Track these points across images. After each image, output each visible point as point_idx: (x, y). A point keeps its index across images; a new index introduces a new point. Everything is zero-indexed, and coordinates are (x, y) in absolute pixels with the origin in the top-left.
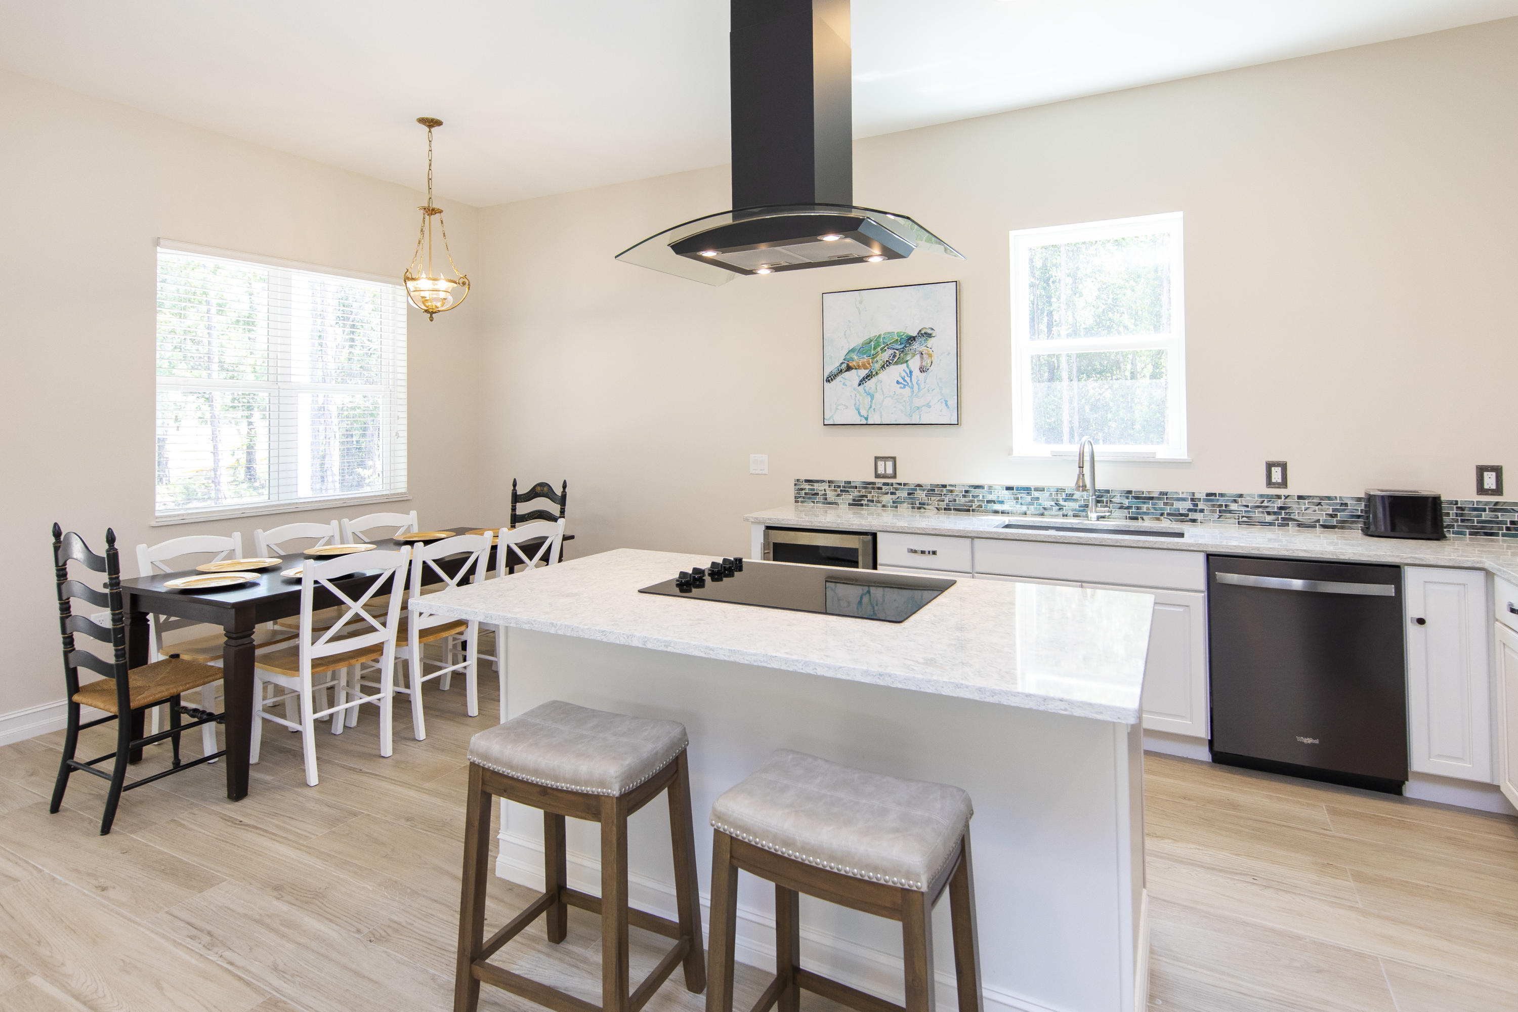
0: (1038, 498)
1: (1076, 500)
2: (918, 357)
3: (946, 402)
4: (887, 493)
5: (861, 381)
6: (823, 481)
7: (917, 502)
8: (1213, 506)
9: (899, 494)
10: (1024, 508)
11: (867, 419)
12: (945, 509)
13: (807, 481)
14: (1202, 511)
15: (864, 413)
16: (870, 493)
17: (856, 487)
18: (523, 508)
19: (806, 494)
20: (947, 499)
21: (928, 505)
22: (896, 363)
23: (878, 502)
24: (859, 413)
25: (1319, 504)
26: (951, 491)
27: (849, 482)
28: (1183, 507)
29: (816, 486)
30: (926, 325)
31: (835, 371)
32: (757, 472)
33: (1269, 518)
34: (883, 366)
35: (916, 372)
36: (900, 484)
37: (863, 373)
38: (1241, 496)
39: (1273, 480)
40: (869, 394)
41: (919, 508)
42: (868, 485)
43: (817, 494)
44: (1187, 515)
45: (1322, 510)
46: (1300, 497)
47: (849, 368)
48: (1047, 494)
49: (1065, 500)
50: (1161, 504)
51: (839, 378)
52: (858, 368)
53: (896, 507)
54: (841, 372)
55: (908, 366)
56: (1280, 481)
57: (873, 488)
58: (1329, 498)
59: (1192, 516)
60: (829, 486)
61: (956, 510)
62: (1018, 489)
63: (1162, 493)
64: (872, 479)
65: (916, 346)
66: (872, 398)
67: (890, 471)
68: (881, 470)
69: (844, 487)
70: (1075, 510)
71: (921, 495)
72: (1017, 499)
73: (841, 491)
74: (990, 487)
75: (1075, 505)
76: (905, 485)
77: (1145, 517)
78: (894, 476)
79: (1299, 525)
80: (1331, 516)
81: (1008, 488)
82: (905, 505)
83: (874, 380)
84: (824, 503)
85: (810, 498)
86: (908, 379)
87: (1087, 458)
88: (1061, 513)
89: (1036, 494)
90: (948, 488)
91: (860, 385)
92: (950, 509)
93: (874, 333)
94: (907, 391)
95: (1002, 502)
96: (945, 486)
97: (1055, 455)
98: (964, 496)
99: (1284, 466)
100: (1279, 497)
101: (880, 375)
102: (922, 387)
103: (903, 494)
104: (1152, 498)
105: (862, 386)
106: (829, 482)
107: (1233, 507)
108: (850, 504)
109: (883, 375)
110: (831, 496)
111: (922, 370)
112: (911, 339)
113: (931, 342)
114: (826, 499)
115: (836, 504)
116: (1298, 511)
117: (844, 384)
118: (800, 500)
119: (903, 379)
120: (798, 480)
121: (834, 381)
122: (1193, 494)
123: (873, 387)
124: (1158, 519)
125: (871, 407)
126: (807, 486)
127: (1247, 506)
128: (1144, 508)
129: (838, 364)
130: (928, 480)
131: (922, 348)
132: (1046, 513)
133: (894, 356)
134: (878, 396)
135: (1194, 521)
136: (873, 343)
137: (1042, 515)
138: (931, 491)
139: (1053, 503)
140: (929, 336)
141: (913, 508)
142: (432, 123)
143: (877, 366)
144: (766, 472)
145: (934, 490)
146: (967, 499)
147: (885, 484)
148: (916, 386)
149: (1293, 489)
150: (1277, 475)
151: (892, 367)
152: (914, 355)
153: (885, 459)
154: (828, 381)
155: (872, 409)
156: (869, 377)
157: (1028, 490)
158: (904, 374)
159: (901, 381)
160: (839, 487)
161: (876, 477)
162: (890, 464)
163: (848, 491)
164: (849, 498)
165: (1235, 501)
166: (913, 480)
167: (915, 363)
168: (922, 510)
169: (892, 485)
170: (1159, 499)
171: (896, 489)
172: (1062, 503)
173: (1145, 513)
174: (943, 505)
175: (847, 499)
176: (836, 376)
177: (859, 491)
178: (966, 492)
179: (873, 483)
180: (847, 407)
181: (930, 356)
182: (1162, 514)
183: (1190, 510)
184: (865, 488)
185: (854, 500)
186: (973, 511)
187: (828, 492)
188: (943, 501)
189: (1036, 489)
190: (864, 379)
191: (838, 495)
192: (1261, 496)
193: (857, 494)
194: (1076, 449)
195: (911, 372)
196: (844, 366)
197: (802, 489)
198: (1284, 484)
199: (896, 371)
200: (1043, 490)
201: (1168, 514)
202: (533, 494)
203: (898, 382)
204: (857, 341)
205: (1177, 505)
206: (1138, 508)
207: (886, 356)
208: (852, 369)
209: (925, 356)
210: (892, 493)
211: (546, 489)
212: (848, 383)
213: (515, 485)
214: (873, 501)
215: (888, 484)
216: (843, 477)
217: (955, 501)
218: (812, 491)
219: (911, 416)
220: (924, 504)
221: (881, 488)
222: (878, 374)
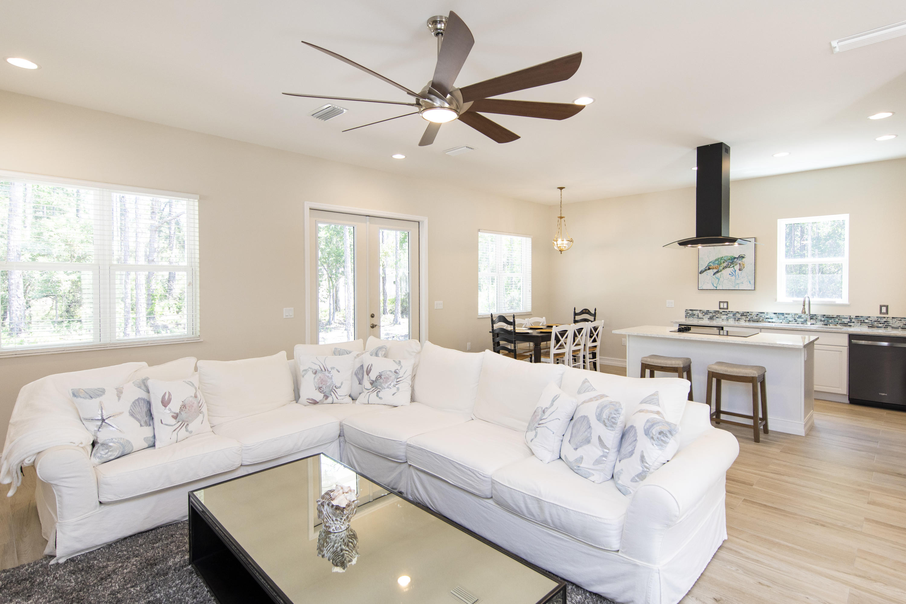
0: (787, 317)
1: (802, 318)
2: (738, 265)
3: (750, 282)
4: (724, 315)
5: (714, 273)
6: (697, 310)
7: (737, 318)
8: (858, 321)
9: (729, 315)
10: (781, 321)
11: (716, 287)
12: (748, 321)
13: (690, 310)
14: (854, 322)
15: (715, 285)
16: (717, 314)
17: (711, 313)
18: (578, 318)
19: (690, 315)
20: (749, 317)
21: (741, 319)
22: (729, 267)
23: (721, 317)
24: (713, 285)
25: (900, 320)
26: (751, 314)
27: (709, 311)
28: (846, 321)
29: (694, 312)
30: (742, 253)
31: (704, 270)
32: (669, 306)
33: (880, 325)
34: (724, 268)
35: (737, 271)
36: (730, 312)
37: (715, 271)
38: (869, 317)
39: (883, 312)
40: (717, 278)
41: (738, 320)
42: (716, 312)
43: (695, 315)
44: (848, 324)
45: (901, 322)
46: (893, 318)
47: (709, 269)
48: (790, 316)
49: (798, 318)
50: (837, 320)
52: (713, 269)
53: (728, 320)
54: (706, 270)
55: (734, 269)
56: (885, 312)
57: (718, 313)
58: (904, 318)
59: (849, 324)
60: (700, 312)
61: (752, 321)
62: (778, 314)
63: (837, 316)
64: (718, 309)
65: (737, 261)
66: (719, 280)
67: (725, 306)
68: (722, 306)
69: (706, 312)
70: (802, 322)
71: (738, 316)
72: (778, 317)
73: (705, 314)
74: (767, 313)
75: (802, 320)
76: (732, 312)
77: (830, 324)
78: (727, 309)
79: (892, 328)
80: (905, 324)
81: (775, 314)
82: (732, 318)
83: (720, 273)
84: (697, 318)
85: (691, 316)
86: (734, 273)
87: (807, 303)
88: (796, 323)
89: (786, 316)
90: (750, 313)
91: (714, 275)
92: (750, 321)
93: (720, 256)
94: (733, 278)
95: (772, 319)
96: (748, 312)
97: (794, 301)
98: (756, 316)
99: (887, 307)
100: (885, 318)
102: (740, 276)
103: (731, 315)
104: (833, 318)
105: (714, 276)
106: (700, 310)
107: (866, 321)
108: (708, 319)
109: (723, 272)
110: (701, 315)
111: (740, 270)
112: (736, 258)
113: (744, 260)
114: (698, 317)
115: (702, 318)
116: (892, 322)
117: (707, 275)
120: (687, 310)
121: (703, 273)
122: (850, 316)
123: (719, 276)
124: (836, 325)
125: (718, 283)
126: (690, 312)
127: (872, 321)
128: (830, 321)
129: (704, 267)
130: (741, 310)
131: (740, 262)
132: (790, 322)
133: (728, 265)
134: (721, 279)
135: (850, 326)
136: (719, 260)
137: (789, 323)
138: (742, 315)
139: (793, 319)
140: (743, 257)
141: (735, 320)
142: (561, 188)
143: (721, 268)
144: (673, 306)
145: (744, 314)
146: (757, 317)
147: (723, 311)
148: (737, 276)
149: (890, 315)
150: (884, 309)
151: (727, 268)
152: (736, 265)
153: (723, 302)
154: (700, 273)
155: (719, 284)
156: (717, 272)
157: (783, 314)
158: (732, 271)
159: (731, 274)
160: (704, 312)
162: (725, 305)
163: (707, 314)
164: (708, 316)
165: (867, 319)
166: (735, 310)
167: (737, 267)
168: (739, 321)
169: (726, 312)
170: (836, 318)
171: (728, 313)
172: (796, 319)
173: (830, 323)
174: (748, 319)
175: (707, 317)
176: (704, 272)
177: (713, 314)
178: (757, 315)
179: (719, 311)
180: (708, 283)
181: (744, 265)
182: (837, 323)
183: (849, 322)
185: (710, 317)
186: (760, 321)
187: (699, 314)
188: (748, 318)
189: (786, 314)
190: (715, 273)
191: (704, 315)
192: (877, 317)
193: (711, 315)
194: (802, 299)
195: (735, 271)
196: (707, 268)
197: (688, 313)
198: (887, 313)
200: (789, 314)
201: (840, 323)
202: (582, 312)
203: (730, 274)
205: (843, 320)
206: (828, 321)
207: (725, 264)
208: (711, 269)
209: (741, 265)
210: (726, 315)
211: (587, 311)
212: (708, 274)
213: (575, 309)
214: (718, 318)
215: (724, 312)
216: (705, 309)
217: (752, 318)
218: (692, 313)
219: (735, 287)
220: (739, 319)
221: (722, 313)
222: (721, 271)
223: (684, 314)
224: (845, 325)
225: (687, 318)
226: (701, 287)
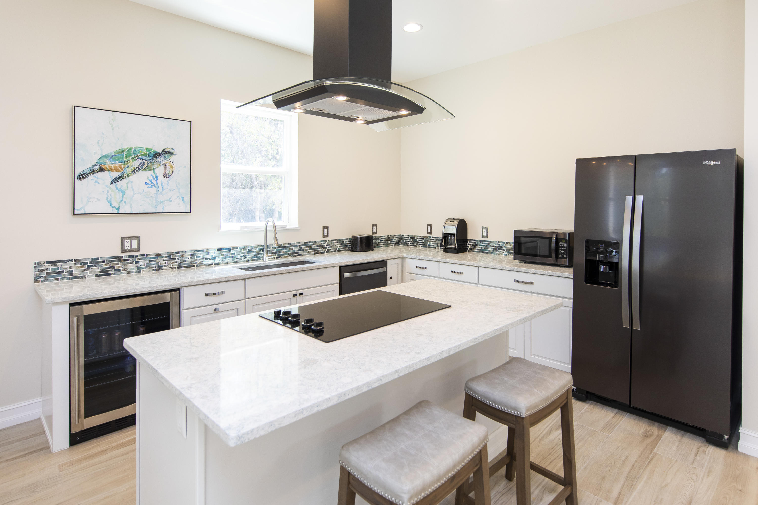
0: (234, 253)
1: (253, 252)
2: (162, 167)
3: (182, 198)
4: (132, 263)
5: (113, 180)
6: (69, 261)
7: (157, 266)
8: (306, 247)
9: (142, 262)
10: (227, 260)
11: (118, 209)
12: (178, 268)
13: (49, 262)
14: (303, 250)
15: (115, 204)
16: (117, 264)
17: (104, 262)
19: (47, 273)
21: (165, 266)
22: (144, 170)
23: (124, 270)
24: (111, 205)
25: (337, 242)
26: (182, 256)
27: (97, 259)
28: (296, 249)
29: (60, 266)
30: (169, 146)
31: (87, 171)
33: (323, 250)
34: (134, 171)
35: (161, 177)
36: (144, 255)
37: (115, 174)
38: (315, 242)
39: (325, 234)
40: (120, 190)
41: (158, 270)
42: (113, 259)
43: (63, 272)
44: (298, 253)
45: (338, 245)
46: (332, 240)
47: (101, 170)
48: (239, 250)
49: (248, 253)
50: (288, 249)
51: (91, 177)
52: (111, 170)
53: (139, 272)
54: (93, 172)
55: (154, 173)
56: (327, 234)
57: (120, 261)
58: (340, 240)
59: (300, 253)
60: (75, 264)
61: (185, 267)
62: (223, 249)
63: (290, 244)
64: (119, 253)
65: (160, 159)
66: (124, 193)
67: (135, 246)
68: (127, 247)
69: (91, 263)
70: (253, 257)
71: (160, 261)
72: (223, 255)
73: (88, 266)
74: (207, 250)
75: (253, 255)
76: (147, 255)
77: (282, 256)
78: (138, 250)
79: (332, 252)
80: (340, 247)
81: (218, 250)
82: (147, 269)
83: (125, 181)
84: (69, 279)
85: (52, 277)
86: (154, 182)
88: (247, 260)
89: (233, 251)
90: (180, 254)
91: (112, 183)
92: (181, 267)
93: (126, 146)
94: (154, 190)
95: (214, 258)
96: (178, 253)
97: (243, 228)
98: (191, 258)
99: (327, 228)
100: (326, 241)
101: (130, 177)
102: (165, 187)
103: (146, 262)
104: (285, 247)
105: (114, 185)
106: (75, 260)
107: (313, 247)
108: (97, 276)
109: (133, 177)
110: (77, 271)
111: (165, 176)
112: (157, 155)
113: (172, 158)
114: (72, 275)
115: (82, 277)
116: (334, 246)
117: (96, 182)
118: (41, 279)
119: (151, 181)
120: (38, 263)
121: (86, 179)
122: (300, 243)
123: (125, 186)
124: (287, 257)
125: (122, 200)
127: (317, 246)
128: (282, 252)
129: (90, 166)
130: (165, 250)
131: (166, 162)
132: (239, 261)
133: (143, 164)
134: (129, 193)
136: (125, 153)
137: (236, 262)
138: (168, 257)
139: (242, 255)
140: (171, 154)
141: (153, 270)
143: (128, 171)
145: (170, 256)
146: (193, 260)
147: (130, 256)
148: (160, 187)
149: (330, 238)
150: (326, 232)
151: (141, 172)
152: (159, 165)
153: (131, 238)
154: (79, 178)
155: (123, 202)
156: (120, 178)
157: (229, 249)
158: (151, 178)
160: (87, 263)
161: (122, 252)
162: (135, 242)
163: (95, 266)
164: (97, 270)
165: (314, 245)
166: (153, 251)
167: (160, 171)
168: (161, 271)
169: (137, 256)
170: (288, 247)
171: (140, 259)
172: (246, 254)
174: (176, 265)
175: (94, 272)
176: (87, 175)
177: (106, 265)
178: (193, 255)
179: (120, 257)
180: (99, 200)
181: (172, 167)
182: (289, 254)
183: (299, 250)
184: (112, 261)
185: (101, 272)
186: (197, 266)
187: (73, 269)
188: (176, 262)
189: (233, 249)
190: (116, 179)
191: (85, 270)
192: (321, 241)
193: (104, 266)
195: (157, 177)
196: (96, 168)
197: (43, 270)
198: (327, 236)
199: (144, 176)
200: (237, 248)
201: (291, 254)
203: (146, 183)
204: (110, 149)
206: (279, 252)
207: (137, 163)
208: (105, 170)
209: (167, 167)
210: (137, 262)
212: (100, 181)
214: (119, 270)
215: (133, 256)
216: (88, 255)
217: (185, 261)
218: (55, 269)
219: (156, 207)
220: (162, 266)
221: (127, 260)
222: (128, 176)
223: (31, 273)
224: (296, 254)
226: (81, 209)
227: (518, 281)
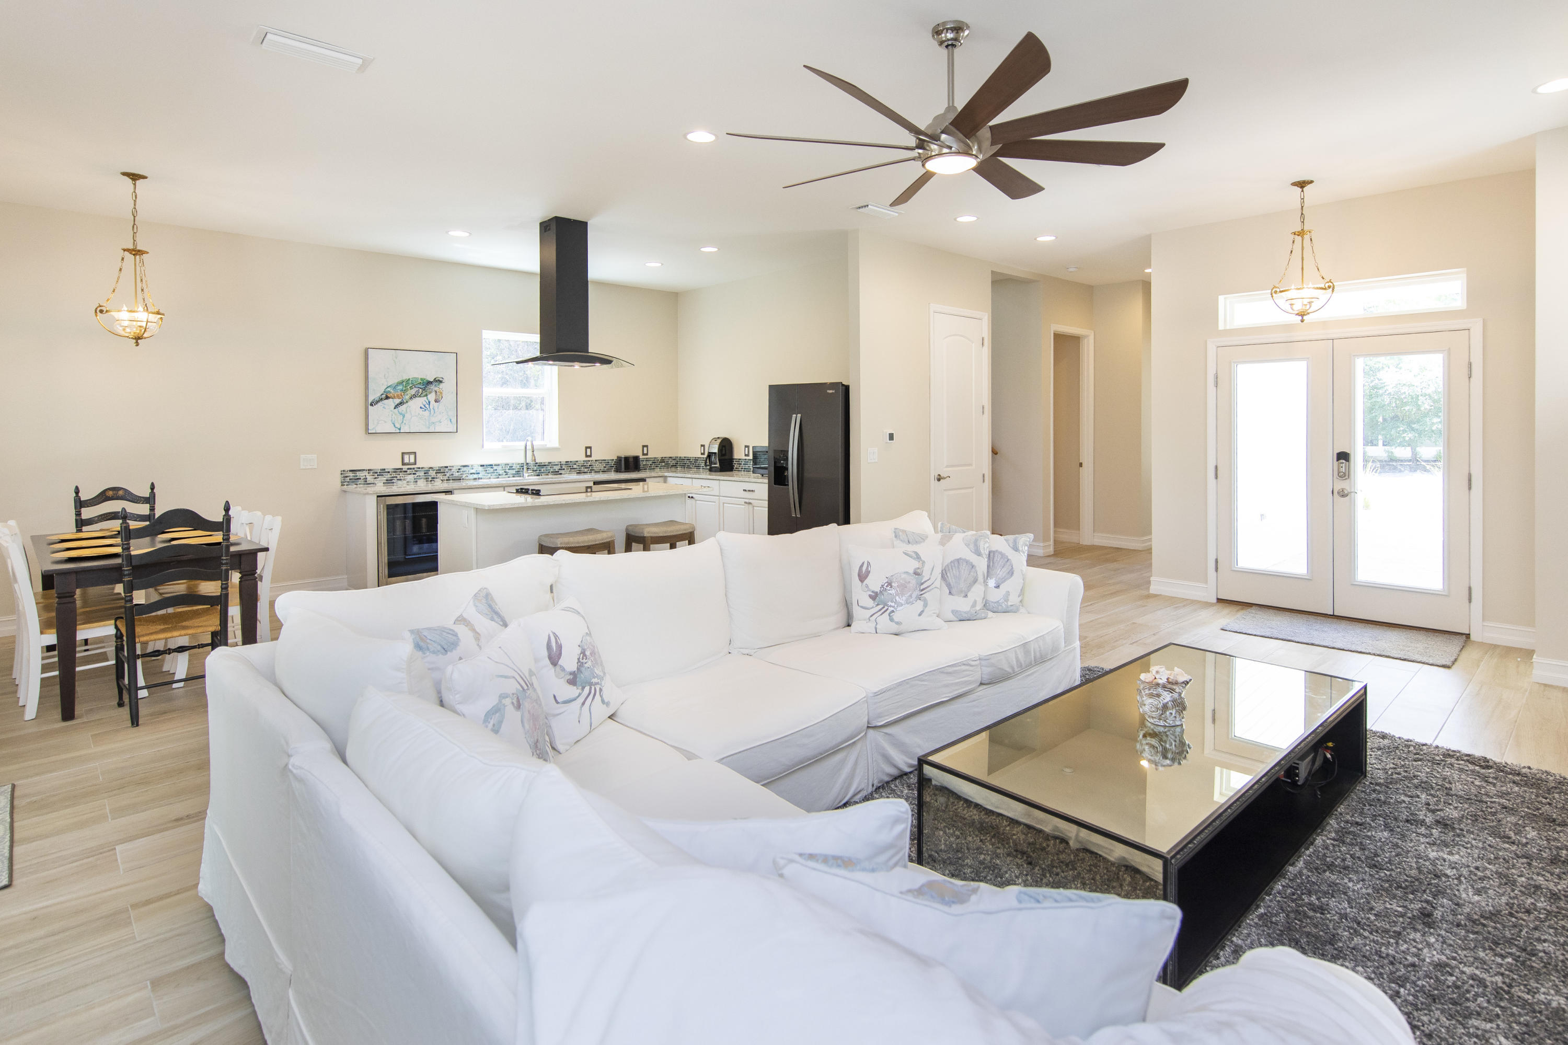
0: (496, 470)
1: (513, 469)
2: (433, 394)
3: (451, 420)
4: (411, 473)
5: (396, 406)
6: (365, 470)
7: (430, 477)
8: (568, 467)
9: (418, 474)
10: (489, 475)
11: (400, 429)
12: (446, 480)
13: (350, 471)
14: (564, 469)
15: (397, 425)
16: (399, 474)
17: (389, 472)
18: (91, 512)
19: (350, 479)
20: (448, 475)
21: (436, 478)
22: (420, 396)
23: (404, 480)
24: (394, 426)
25: (601, 463)
26: (451, 470)
27: (385, 469)
28: (557, 468)
29: (357, 473)
30: (439, 375)
31: (376, 400)
32: (306, 467)
33: (586, 470)
34: (411, 398)
35: (433, 402)
36: (419, 468)
37: (398, 401)
38: (577, 462)
39: (587, 454)
40: (401, 414)
41: (431, 481)
42: (396, 470)
43: (360, 479)
44: (558, 471)
45: (602, 465)
46: (596, 460)
47: (387, 398)
48: (500, 468)
49: (509, 469)
50: (549, 467)
51: (380, 404)
52: (394, 397)
53: (416, 482)
54: (381, 399)
56: (589, 454)
57: (401, 472)
58: (604, 460)
59: (560, 472)
60: (369, 473)
61: (453, 480)
62: (487, 465)
63: (549, 463)
64: (401, 466)
65: (432, 387)
66: (404, 416)
67: (412, 460)
68: (406, 460)
69: (380, 473)
70: (513, 474)
71: (432, 473)
72: (486, 470)
73: (377, 475)
74: (472, 466)
75: (514, 472)
76: (422, 468)
78: (415, 464)
79: (595, 472)
80: (605, 467)
81: (481, 466)
82: (422, 480)
83: (405, 406)
84: (364, 484)
85: (353, 482)
86: (427, 406)
88: (507, 476)
89: (495, 468)
90: (449, 468)
91: (395, 408)
92: (450, 480)
93: (405, 377)
94: (427, 413)
95: (478, 473)
96: (447, 467)
97: (510, 448)
98: (456, 472)
99: (591, 448)
100: (589, 461)
101: (409, 403)
102: (436, 411)
103: (422, 474)
104: (545, 465)
105: (397, 409)
106: (369, 470)
107: (575, 466)
108: (384, 483)
109: (411, 403)
110: (370, 479)
111: (436, 401)
112: (429, 383)
113: (442, 385)
114: (366, 481)
115: (374, 483)
116: (595, 466)
117: (384, 407)
118: (345, 482)
119: (425, 406)
120: (345, 470)
122: (561, 462)
124: (547, 475)
125: (402, 422)
126: (350, 474)
127: (578, 466)
128: (543, 470)
129: (379, 395)
130: (437, 464)
131: (436, 388)
132: (500, 477)
133: (419, 392)
134: (407, 416)
135: (561, 474)
136: (404, 383)
138: (439, 471)
139: (503, 471)
140: (441, 382)
141: (426, 481)
143: (407, 397)
144: (315, 467)
145: (440, 470)
146: (459, 473)
147: (408, 469)
148: (432, 411)
149: (594, 457)
150: (589, 451)
151: (417, 398)
152: (430, 393)
153: (409, 453)
154: (371, 406)
155: (403, 424)
156: (401, 403)
157: (492, 465)
158: (425, 403)
159: (423, 407)
160: (377, 473)
161: (403, 465)
162: (412, 457)
163: (383, 474)
164: (384, 479)
165: (575, 464)
166: (427, 465)
167: (432, 397)
168: (433, 482)
169: (414, 469)
170: (548, 465)
171: (416, 471)
172: (507, 471)
173: (542, 473)
174: (446, 478)
175: (382, 480)
176: (376, 403)
177: (391, 475)
178: (459, 469)
179: (402, 469)
180: (385, 422)
181: (441, 393)
183: (560, 469)
184: (395, 472)
185: (387, 480)
187: (367, 477)
188: (446, 475)
189: (495, 465)
190: (398, 405)
191: (375, 478)
192: (583, 461)
193: (389, 476)
195: (429, 402)
196: (384, 396)
197: (346, 476)
198: (591, 455)
199: (420, 401)
200: (499, 465)
201: (552, 472)
203: (421, 408)
204: (393, 381)
205: (555, 467)
206: (540, 470)
207: (413, 391)
208: (390, 398)
209: (438, 393)
210: (414, 474)
211: (120, 492)
212: (386, 406)
213: (77, 491)
214: (401, 480)
215: (411, 469)
216: (378, 467)
217: (452, 475)
218: (355, 476)
219: (429, 428)
220: (434, 478)
221: (406, 472)
222: (407, 402)
223: (338, 479)
224: (556, 473)
225: (344, 485)
226: (373, 429)
227: (746, 491)
